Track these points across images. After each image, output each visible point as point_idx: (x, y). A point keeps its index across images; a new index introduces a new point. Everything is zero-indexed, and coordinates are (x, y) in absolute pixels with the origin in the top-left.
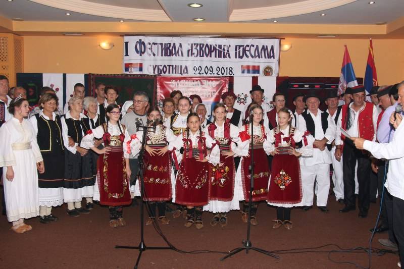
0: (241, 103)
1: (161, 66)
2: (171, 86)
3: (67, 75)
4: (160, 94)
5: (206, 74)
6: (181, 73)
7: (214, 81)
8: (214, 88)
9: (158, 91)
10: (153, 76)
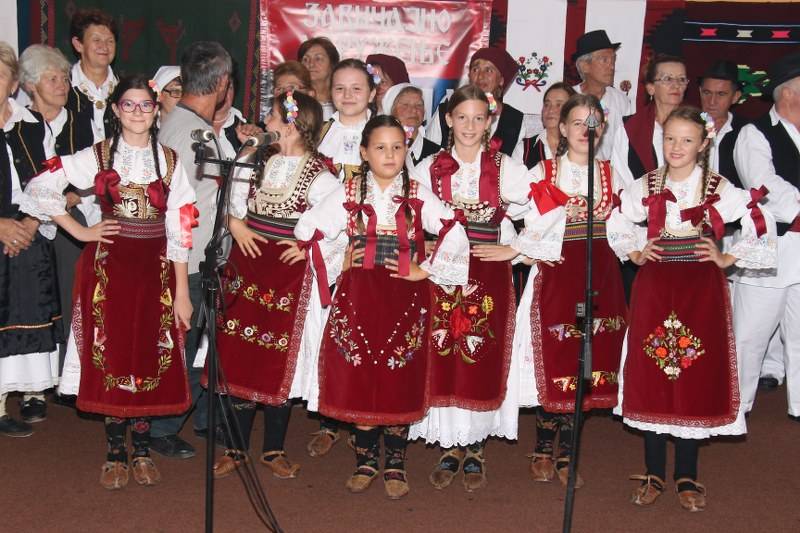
0: (527, 85)
2: (305, 22)
4: (270, 48)
7: (445, 11)
8: (443, 34)
9: (263, 38)
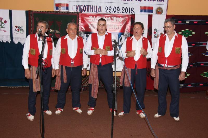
1: (82, 6)
2: (89, 20)
3: (12, 11)
4: (81, 26)
5: (115, 12)
6: (96, 12)
7: (121, 18)
8: (120, 23)
9: (80, 24)
10: (76, 13)
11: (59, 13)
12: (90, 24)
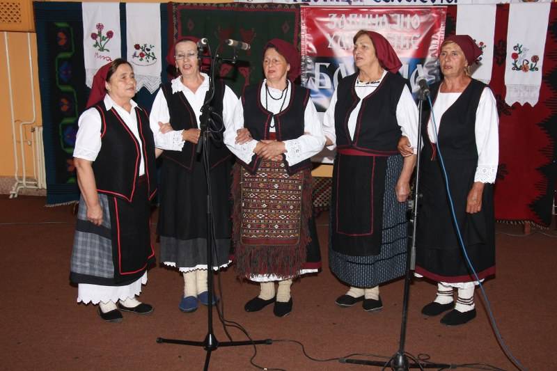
2: (329, 26)
3: (127, 5)
4: (307, 42)
6: (348, 0)
7: (416, 16)
8: (415, 30)
9: (303, 37)
10: (292, 7)
11: (246, 6)
12: (331, 36)
